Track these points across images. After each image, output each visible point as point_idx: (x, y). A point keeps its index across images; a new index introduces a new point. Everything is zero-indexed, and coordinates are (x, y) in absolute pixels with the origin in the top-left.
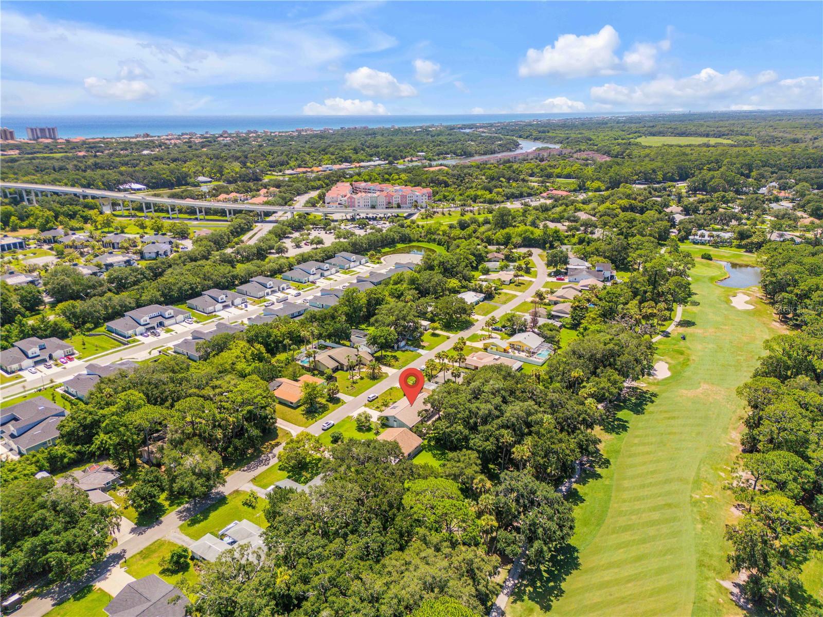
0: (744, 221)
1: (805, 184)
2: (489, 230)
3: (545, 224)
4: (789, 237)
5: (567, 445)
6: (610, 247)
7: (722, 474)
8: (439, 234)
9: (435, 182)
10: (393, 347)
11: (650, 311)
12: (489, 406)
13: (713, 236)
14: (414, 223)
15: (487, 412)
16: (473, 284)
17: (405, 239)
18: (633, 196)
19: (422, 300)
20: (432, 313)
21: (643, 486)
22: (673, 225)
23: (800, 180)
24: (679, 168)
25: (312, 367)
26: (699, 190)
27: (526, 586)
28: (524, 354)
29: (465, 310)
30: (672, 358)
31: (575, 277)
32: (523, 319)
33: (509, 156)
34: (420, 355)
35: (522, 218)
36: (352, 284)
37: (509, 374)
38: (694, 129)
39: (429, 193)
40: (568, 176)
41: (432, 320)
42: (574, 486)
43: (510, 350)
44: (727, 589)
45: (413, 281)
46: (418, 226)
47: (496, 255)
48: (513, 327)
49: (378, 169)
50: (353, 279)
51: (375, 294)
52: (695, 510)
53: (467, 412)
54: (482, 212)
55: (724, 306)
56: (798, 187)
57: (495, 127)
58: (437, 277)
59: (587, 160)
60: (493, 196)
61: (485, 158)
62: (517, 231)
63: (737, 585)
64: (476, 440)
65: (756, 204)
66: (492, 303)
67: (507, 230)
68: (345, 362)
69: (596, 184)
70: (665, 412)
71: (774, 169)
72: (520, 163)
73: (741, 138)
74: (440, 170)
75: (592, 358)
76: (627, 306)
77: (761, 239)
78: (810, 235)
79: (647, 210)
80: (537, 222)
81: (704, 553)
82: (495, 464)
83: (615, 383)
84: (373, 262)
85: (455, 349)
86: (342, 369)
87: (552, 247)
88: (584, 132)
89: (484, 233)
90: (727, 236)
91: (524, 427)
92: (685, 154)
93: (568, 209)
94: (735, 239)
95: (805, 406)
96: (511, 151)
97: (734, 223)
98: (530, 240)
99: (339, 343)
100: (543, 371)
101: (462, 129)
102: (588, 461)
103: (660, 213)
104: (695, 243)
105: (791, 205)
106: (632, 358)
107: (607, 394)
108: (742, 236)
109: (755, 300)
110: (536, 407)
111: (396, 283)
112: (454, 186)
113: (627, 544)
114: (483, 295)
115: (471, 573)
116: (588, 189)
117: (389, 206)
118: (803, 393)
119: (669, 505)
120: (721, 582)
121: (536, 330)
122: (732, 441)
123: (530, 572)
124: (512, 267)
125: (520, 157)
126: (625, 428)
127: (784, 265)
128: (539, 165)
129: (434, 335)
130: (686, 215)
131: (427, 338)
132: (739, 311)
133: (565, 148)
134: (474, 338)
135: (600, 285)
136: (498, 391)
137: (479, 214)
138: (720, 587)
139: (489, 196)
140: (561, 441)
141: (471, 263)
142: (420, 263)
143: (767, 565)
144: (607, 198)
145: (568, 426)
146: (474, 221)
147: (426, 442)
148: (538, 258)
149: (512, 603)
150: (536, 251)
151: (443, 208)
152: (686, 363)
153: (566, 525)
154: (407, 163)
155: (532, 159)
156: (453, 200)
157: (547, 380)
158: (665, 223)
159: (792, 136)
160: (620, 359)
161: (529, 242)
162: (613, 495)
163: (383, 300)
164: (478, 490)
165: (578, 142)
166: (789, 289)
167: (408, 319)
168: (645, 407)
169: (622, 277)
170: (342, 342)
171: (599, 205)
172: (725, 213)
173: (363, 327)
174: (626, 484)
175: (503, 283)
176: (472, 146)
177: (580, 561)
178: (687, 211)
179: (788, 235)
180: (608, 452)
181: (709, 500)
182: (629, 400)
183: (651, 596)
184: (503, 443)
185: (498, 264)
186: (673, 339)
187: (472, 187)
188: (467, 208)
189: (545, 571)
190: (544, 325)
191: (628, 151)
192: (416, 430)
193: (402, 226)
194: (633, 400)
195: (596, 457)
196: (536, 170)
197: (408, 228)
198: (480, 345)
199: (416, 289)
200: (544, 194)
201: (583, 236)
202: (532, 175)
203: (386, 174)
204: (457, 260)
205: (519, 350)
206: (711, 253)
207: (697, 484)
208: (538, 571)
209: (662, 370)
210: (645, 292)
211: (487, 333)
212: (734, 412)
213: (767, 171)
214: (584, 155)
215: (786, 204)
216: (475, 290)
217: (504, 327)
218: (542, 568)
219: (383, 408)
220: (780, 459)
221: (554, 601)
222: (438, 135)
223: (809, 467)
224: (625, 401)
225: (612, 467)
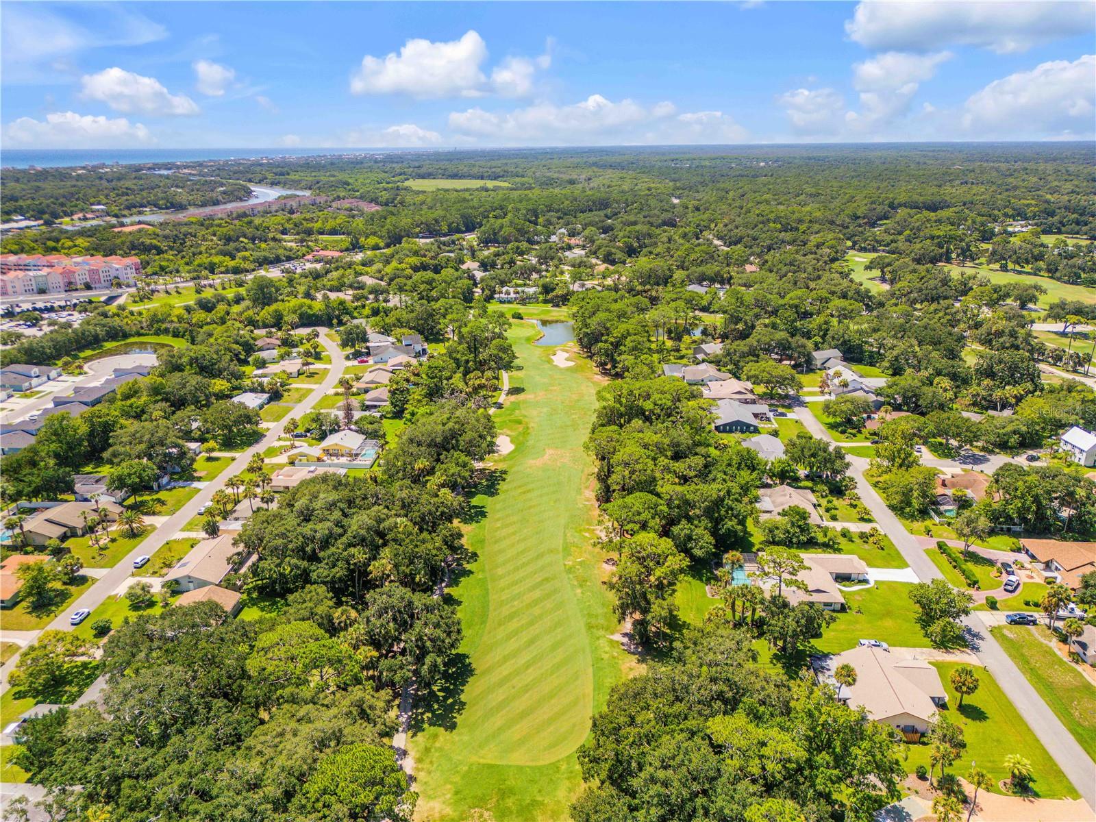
0: (544, 273)
1: (593, 229)
2: (248, 308)
3: (325, 294)
4: (590, 286)
5: (432, 544)
6: (413, 315)
7: (587, 535)
8: (172, 321)
9: (136, 247)
10: (152, 488)
11: (477, 382)
12: (329, 524)
13: (518, 293)
14: (124, 309)
15: (327, 532)
16: (247, 382)
17: (116, 334)
18: (422, 252)
19: (179, 414)
20: (200, 430)
21: (517, 569)
22: (475, 285)
23: (586, 225)
24: (463, 217)
25: (20, 543)
26: (490, 242)
27: (422, 714)
28: (345, 458)
29: (249, 418)
30: (511, 429)
31: (379, 357)
32: (333, 416)
33: (243, 207)
34: (198, 490)
35: (289, 289)
36: (46, 411)
37: (340, 483)
38: (465, 170)
39: (136, 264)
40: (333, 232)
41: (202, 440)
42: (446, 591)
43: (325, 458)
44: (617, 642)
45: (155, 391)
46: (132, 313)
47: (268, 340)
48: (320, 429)
49: (30, 233)
50: (47, 403)
51: (100, 417)
52: (571, 576)
53: (301, 539)
54: (227, 285)
55: (547, 366)
56: (586, 232)
57: (206, 167)
58: (194, 380)
59: (351, 210)
60: (236, 262)
61: (208, 210)
62: (289, 305)
63: (625, 635)
64: (320, 571)
65: (551, 253)
66: (282, 403)
67: (274, 307)
68: (79, 523)
69: (372, 240)
70: (520, 487)
71: (559, 214)
72: (262, 216)
73: (518, 180)
74: (140, 231)
75: (433, 444)
76: (451, 381)
77: (565, 292)
78: (609, 282)
79: (442, 268)
80: (312, 292)
81: (590, 615)
82: (347, 596)
83: (465, 465)
84: (72, 374)
85: (251, 470)
86: (74, 535)
87: (340, 323)
88: (336, 173)
89: (241, 313)
90: (531, 290)
91: (377, 539)
92: (465, 200)
93: (347, 273)
94: (540, 293)
95: (646, 446)
96: (241, 200)
97: (535, 276)
98: (310, 316)
99: (56, 500)
100: (378, 472)
101: (154, 169)
102: (454, 560)
103: (457, 270)
104: (502, 302)
105: (583, 252)
106: (476, 435)
107: (459, 480)
108: (547, 289)
109: (574, 355)
110: (385, 511)
111: (127, 397)
112: (171, 252)
113: (516, 632)
114: (266, 396)
115: (364, 715)
116: (363, 246)
117: (70, 287)
118: (641, 435)
119: (547, 580)
120: (612, 637)
121: (353, 427)
122: (588, 501)
123: (423, 698)
124: (295, 355)
125: (260, 209)
126: (483, 514)
127: (594, 314)
128: (290, 219)
129: (209, 459)
130: (484, 271)
131: (200, 466)
132: (561, 369)
133: (319, 195)
134: (271, 452)
135: (414, 362)
136: (334, 504)
137: (224, 289)
138: (611, 641)
139: (232, 264)
140: (423, 542)
141: (236, 355)
142: (157, 364)
143: (648, 602)
144: (392, 256)
145: (428, 523)
146: (221, 299)
147: (245, 596)
148: (328, 339)
149: (412, 737)
150: (322, 330)
151: (166, 284)
152: (526, 432)
153: (454, 630)
154: (78, 223)
155: (277, 211)
156: (178, 271)
157: (387, 480)
158: (467, 281)
159: (565, 177)
160: (462, 438)
161: (309, 320)
162: (490, 587)
163: (115, 422)
164: (343, 625)
165: (333, 186)
166: (604, 338)
167: (168, 442)
168: (498, 487)
169: (437, 349)
170: (60, 497)
171: (385, 266)
172: (524, 266)
173: (88, 469)
174: (500, 571)
175: (290, 376)
176: (181, 194)
177: (474, 666)
178: (484, 266)
179: (589, 284)
180: (472, 545)
181: (581, 563)
182: (480, 483)
183: (552, 673)
184: (355, 564)
185: (275, 353)
186: (507, 409)
187: (201, 253)
188: (203, 282)
189: (439, 690)
190: (362, 419)
191: (399, 198)
192: (228, 584)
193: (105, 315)
194: (484, 482)
195: (461, 553)
196: (287, 226)
197: (116, 318)
198: (283, 459)
199: (166, 400)
200: (309, 257)
201: (375, 305)
202: (284, 232)
203: (49, 239)
204: (217, 352)
205: (336, 455)
206: (520, 311)
207: (567, 551)
208: (432, 693)
209: (504, 444)
210: (467, 362)
211: (288, 443)
212: (583, 471)
213: (552, 216)
214: (346, 204)
215: (579, 252)
216: (253, 390)
217: (308, 430)
218: (435, 688)
219: (165, 570)
220: (638, 500)
221: (458, 716)
222: (119, 179)
223: (662, 502)
224: (475, 486)
225: (481, 559)
